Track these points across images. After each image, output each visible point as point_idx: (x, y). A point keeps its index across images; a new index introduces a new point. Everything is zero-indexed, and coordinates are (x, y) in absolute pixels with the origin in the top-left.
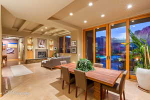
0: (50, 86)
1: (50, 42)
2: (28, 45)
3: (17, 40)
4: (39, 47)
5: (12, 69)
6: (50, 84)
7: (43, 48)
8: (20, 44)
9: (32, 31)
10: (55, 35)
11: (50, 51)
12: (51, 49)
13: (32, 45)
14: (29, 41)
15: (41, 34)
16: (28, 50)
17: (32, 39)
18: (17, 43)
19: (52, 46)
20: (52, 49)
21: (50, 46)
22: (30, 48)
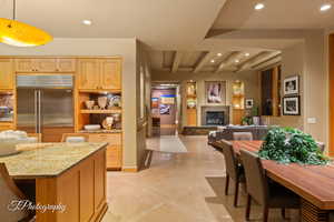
0: (206, 181)
1: (235, 87)
2: (188, 97)
3: (174, 89)
4: (209, 101)
5: (161, 140)
6: (207, 178)
7: (218, 102)
8: (178, 96)
9: (194, 67)
10: (244, 67)
11: (235, 110)
12: (237, 106)
13: (194, 98)
14: (190, 90)
15: (213, 72)
16: (188, 108)
17: (194, 84)
18: (174, 96)
19: (240, 97)
20: (240, 105)
21: (235, 97)
22: (191, 103)
